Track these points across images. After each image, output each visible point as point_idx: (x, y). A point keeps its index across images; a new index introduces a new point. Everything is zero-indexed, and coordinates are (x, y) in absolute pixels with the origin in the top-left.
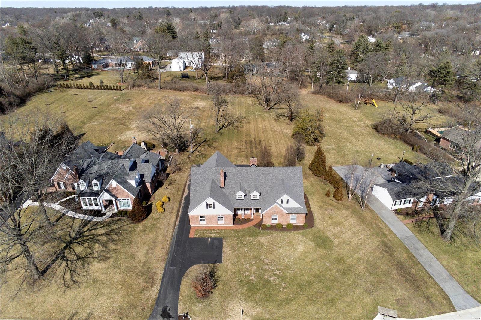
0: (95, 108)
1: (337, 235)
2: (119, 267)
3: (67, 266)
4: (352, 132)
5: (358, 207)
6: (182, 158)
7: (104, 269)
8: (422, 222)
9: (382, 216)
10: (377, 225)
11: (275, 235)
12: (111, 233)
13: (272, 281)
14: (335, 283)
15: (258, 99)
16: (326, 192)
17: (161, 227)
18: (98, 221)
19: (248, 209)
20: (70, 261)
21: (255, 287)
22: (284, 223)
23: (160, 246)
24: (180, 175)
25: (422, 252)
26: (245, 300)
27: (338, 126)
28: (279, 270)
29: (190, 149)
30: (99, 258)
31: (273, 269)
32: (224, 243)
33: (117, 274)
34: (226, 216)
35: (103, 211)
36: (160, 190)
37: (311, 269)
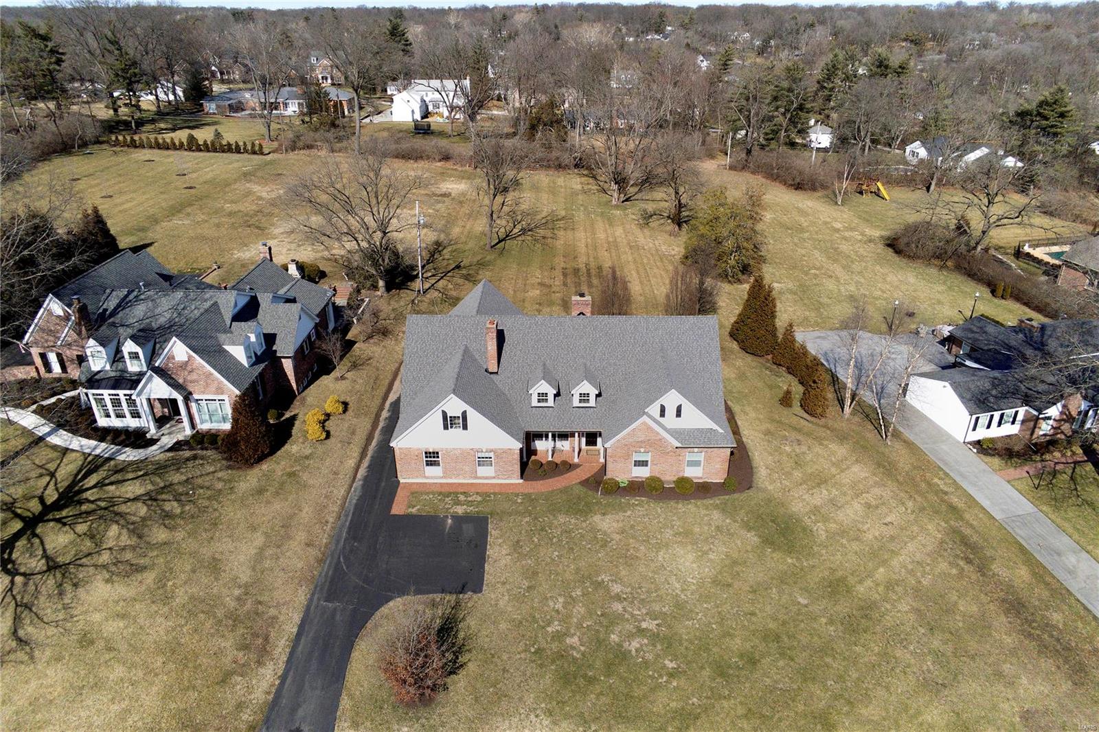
0: (191, 188)
1: (822, 511)
2: (167, 598)
3: (11, 590)
4: (834, 255)
5: (870, 435)
6: (394, 304)
7: (121, 603)
8: (1054, 473)
9: (940, 459)
10: (929, 484)
11: (640, 511)
12: (162, 493)
13: (634, 653)
14: (828, 660)
15: (596, 179)
16: (781, 396)
17: (311, 482)
18: (131, 458)
19: (564, 436)
20: (24, 574)
21: (582, 673)
22: (669, 477)
23: (301, 536)
24: (384, 347)
25: (1071, 560)
26: (550, 713)
27: (796, 240)
28: (653, 615)
29: (417, 284)
30: (113, 568)
31: (638, 613)
32: (493, 532)
33: (159, 620)
34: (500, 454)
35: (153, 431)
36: (325, 381)
37: (753, 614)
